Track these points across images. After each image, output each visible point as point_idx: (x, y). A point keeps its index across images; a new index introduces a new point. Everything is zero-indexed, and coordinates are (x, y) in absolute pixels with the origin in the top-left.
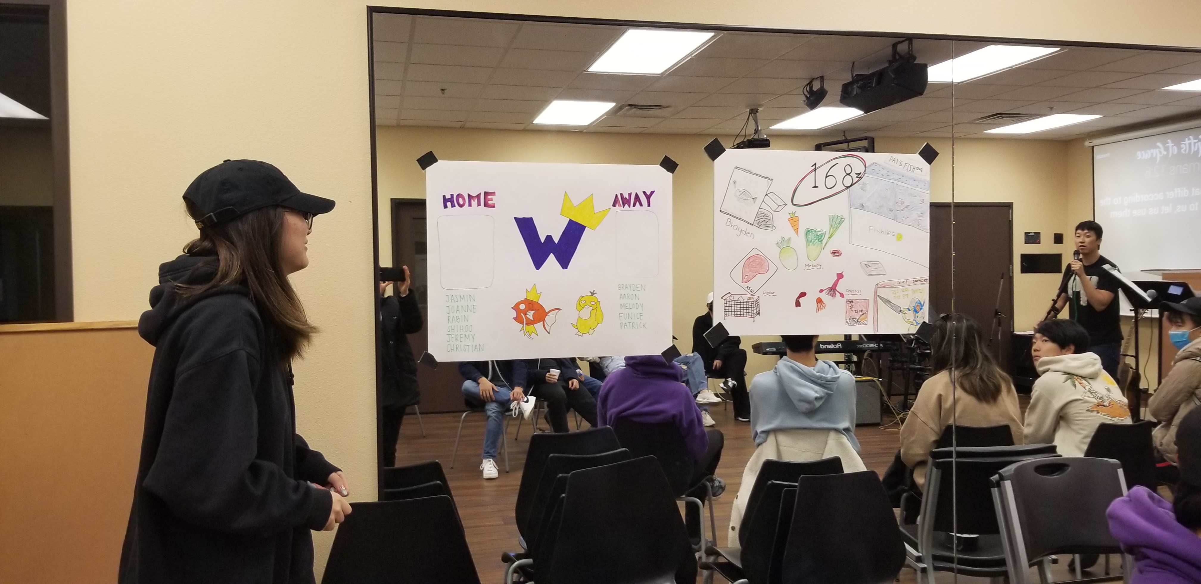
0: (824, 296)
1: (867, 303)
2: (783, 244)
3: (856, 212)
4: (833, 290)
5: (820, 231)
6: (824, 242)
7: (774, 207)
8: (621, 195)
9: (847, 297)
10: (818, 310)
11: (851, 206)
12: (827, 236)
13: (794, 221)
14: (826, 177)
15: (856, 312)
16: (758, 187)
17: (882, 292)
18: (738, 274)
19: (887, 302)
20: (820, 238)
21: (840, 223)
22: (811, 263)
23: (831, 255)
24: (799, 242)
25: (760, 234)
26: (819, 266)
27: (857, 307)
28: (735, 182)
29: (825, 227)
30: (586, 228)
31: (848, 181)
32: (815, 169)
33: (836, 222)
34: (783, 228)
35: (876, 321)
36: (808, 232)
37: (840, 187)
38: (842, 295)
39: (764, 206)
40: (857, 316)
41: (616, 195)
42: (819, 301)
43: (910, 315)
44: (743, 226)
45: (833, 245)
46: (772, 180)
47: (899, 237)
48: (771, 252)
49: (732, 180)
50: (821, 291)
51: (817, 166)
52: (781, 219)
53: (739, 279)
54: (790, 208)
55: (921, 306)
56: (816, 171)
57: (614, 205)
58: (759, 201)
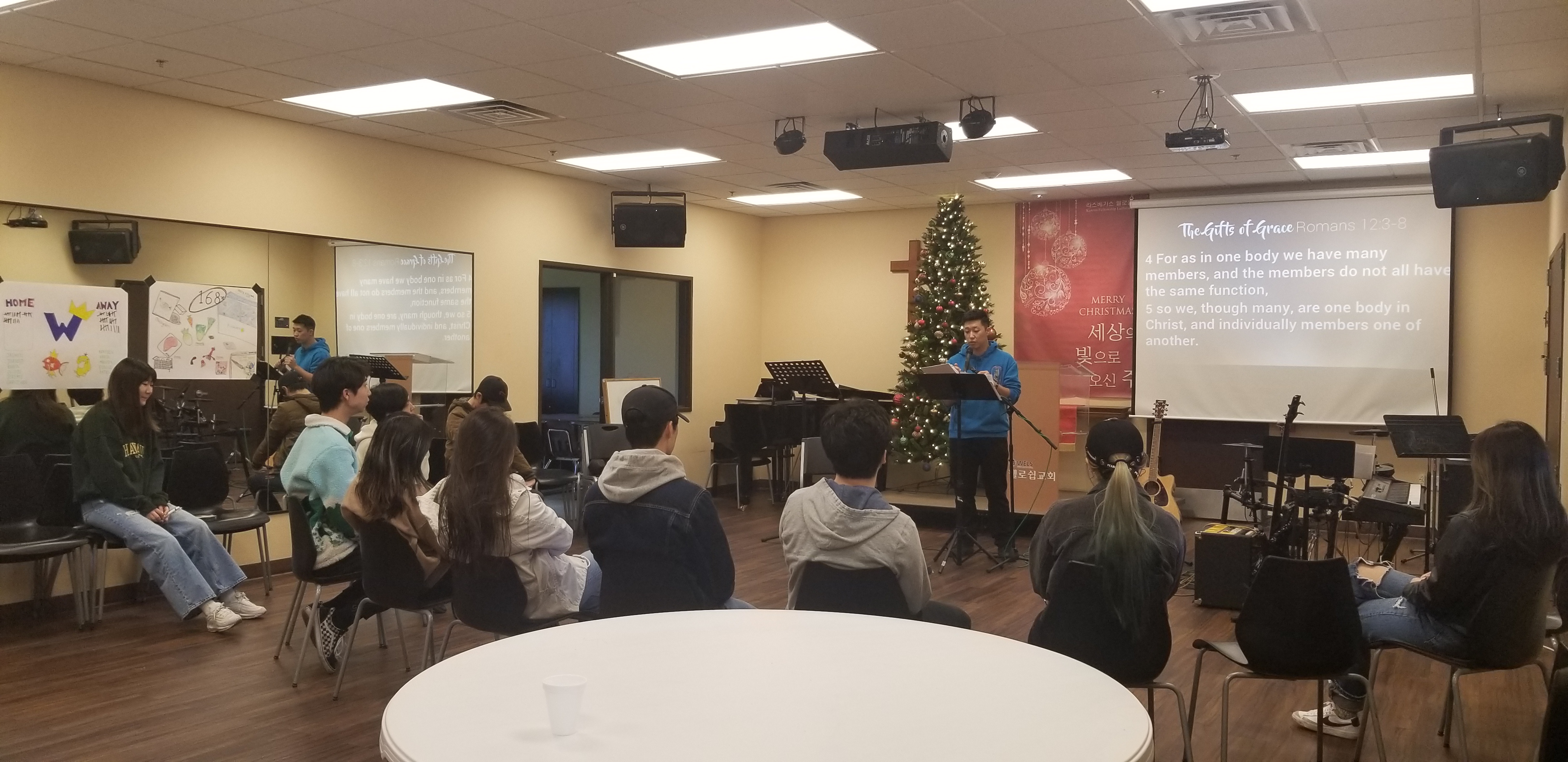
0: (205, 359)
1: (227, 364)
2: (185, 332)
3: (222, 317)
4: (209, 357)
5: (203, 325)
6: (205, 331)
7: (180, 312)
8: (101, 303)
9: (217, 360)
10: (202, 366)
11: (219, 313)
12: (207, 328)
13: (190, 320)
14: (207, 298)
15: (221, 368)
16: (172, 302)
17: (234, 358)
18: (160, 346)
19: (237, 364)
20: (203, 329)
21: (213, 322)
22: (199, 342)
23: (209, 338)
24: (193, 331)
25: (173, 326)
26: (203, 344)
27: (221, 365)
28: (160, 299)
29: (205, 323)
30: (82, 320)
31: (217, 301)
32: (201, 294)
33: (211, 321)
34: (185, 324)
35: (230, 373)
36: (197, 326)
37: (214, 304)
38: (214, 359)
39: (175, 311)
40: (221, 370)
41: (99, 304)
42: (203, 362)
43: (246, 370)
44: (163, 321)
45: (210, 333)
46: (179, 298)
47: (243, 331)
48: (179, 336)
49: (159, 298)
50: (204, 357)
51: (203, 292)
52: (183, 319)
53: (162, 348)
54: (189, 313)
55: (252, 366)
56: (202, 295)
57: (97, 308)
58: (173, 309)
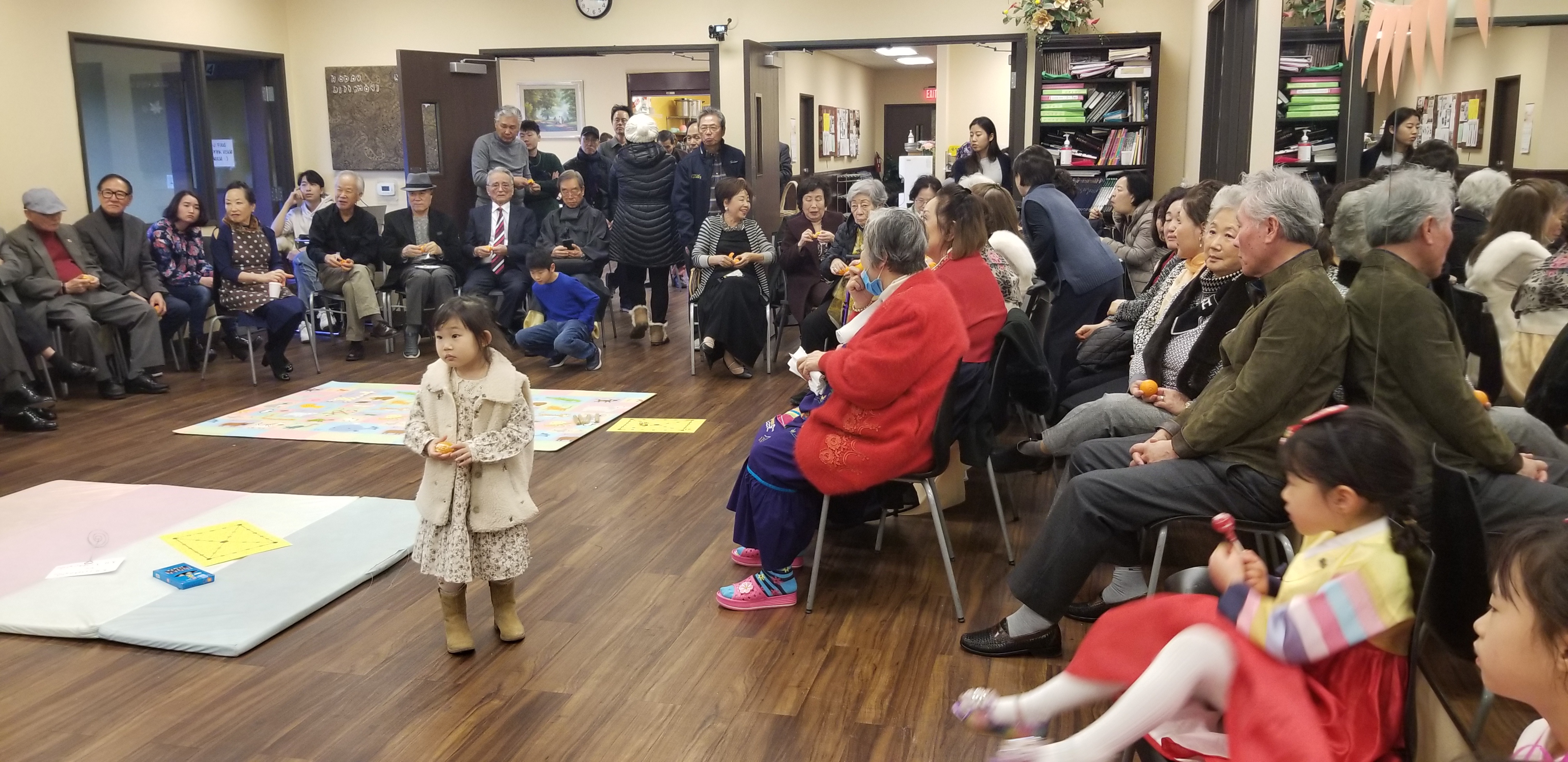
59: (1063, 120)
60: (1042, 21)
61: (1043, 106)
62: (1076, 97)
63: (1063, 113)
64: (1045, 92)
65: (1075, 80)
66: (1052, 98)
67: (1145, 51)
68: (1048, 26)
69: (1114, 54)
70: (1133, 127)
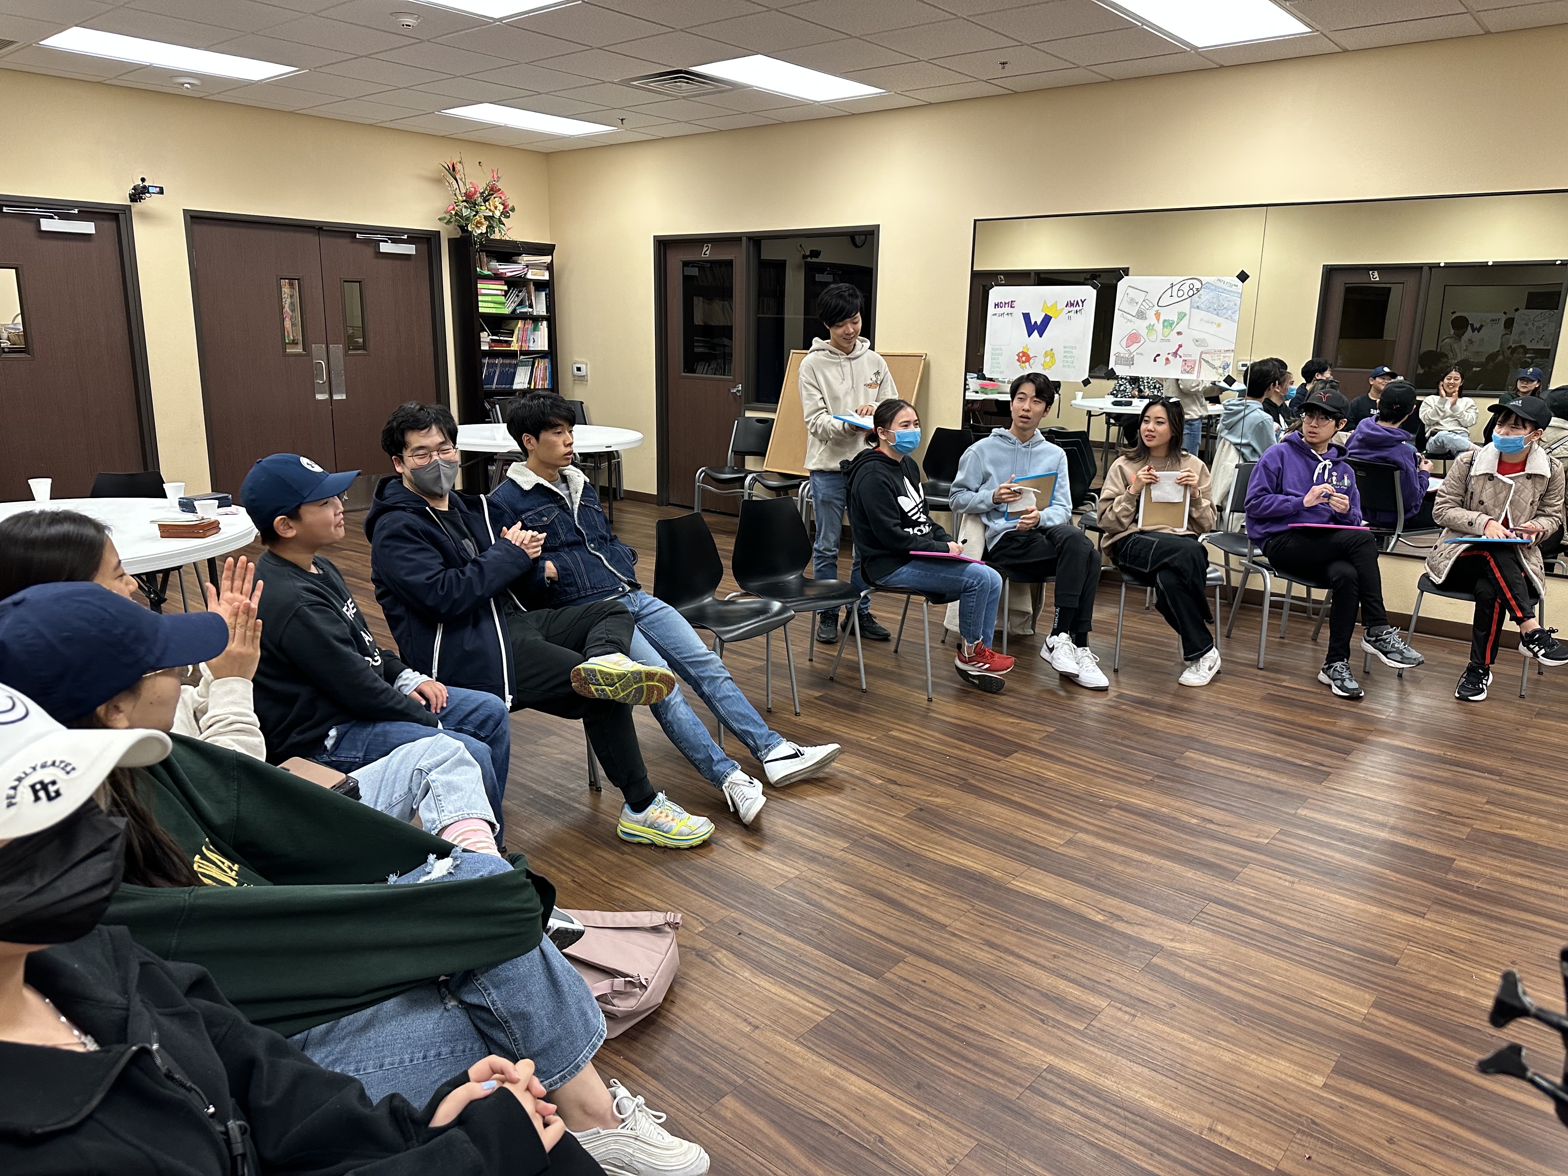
0: (1170, 357)
1: (1195, 361)
2: (1150, 328)
3: (1194, 311)
4: (1175, 354)
5: (1172, 321)
6: (1173, 327)
7: (1148, 307)
8: (1070, 301)
9: (1183, 358)
10: (1166, 364)
11: (1191, 307)
12: (1175, 324)
13: (1158, 315)
14: (1178, 290)
15: (1185, 366)
16: (1140, 297)
17: (1204, 356)
18: (1124, 343)
19: (1207, 362)
20: (1171, 325)
21: (1184, 317)
22: (1164, 338)
23: (1177, 334)
24: (1159, 326)
25: (1138, 322)
26: (1169, 340)
27: (1189, 364)
28: (1128, 294)
29: (1175, 319)
30: (1054, 318)
31: (1191, 293)
32: (1172, 287)
33: (1182, 316)
34: (1151, 319)
35: (1199, 372)
37: (1186, 296)
38: (1180, 357)
39: (1142, 307)
41: (1068, 302)
42: (1167, 359)
43: (1221, 371)
44: (1129, 317)
45: (1178, 329)
46: (1147, 292)
47: (1219, 325)
48: (1143, 332)
49: (1126, 293)
50: (1169, 354)
51: (1174, 284)
52: (1151, 314)
53: (1124, 345)
54: (1156, 308)
55: (1228, 366)
57: (1066, 307)
58: (1140, 304)
59: (494, 311)
60: (478, 224)
61: (480, 298)
62: (499, 292)
63: (492, 305)
64: (479, 286)
65: (497, 277)
66: (483, 291)
67: (547, 259)
68: (483, 229)
69: (526, 259)
70: (536, 320)
